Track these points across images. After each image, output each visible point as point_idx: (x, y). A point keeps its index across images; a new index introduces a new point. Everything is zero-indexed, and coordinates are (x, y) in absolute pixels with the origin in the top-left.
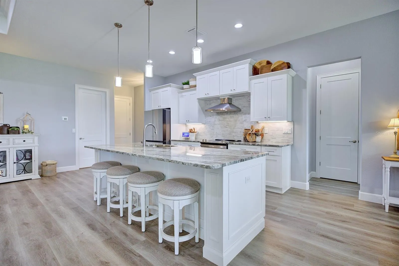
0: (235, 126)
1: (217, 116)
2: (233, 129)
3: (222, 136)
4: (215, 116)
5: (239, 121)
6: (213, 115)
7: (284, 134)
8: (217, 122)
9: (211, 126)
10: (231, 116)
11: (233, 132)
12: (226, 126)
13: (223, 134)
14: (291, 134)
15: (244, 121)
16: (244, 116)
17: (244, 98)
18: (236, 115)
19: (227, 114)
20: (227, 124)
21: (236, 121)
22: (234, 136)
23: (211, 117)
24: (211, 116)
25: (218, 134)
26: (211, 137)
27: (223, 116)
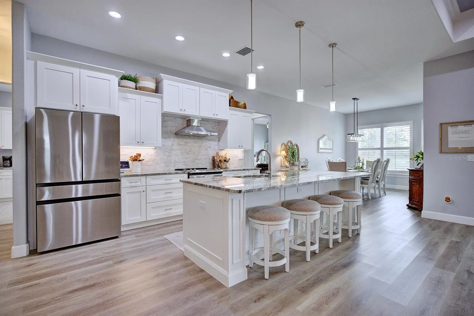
0: (199, 153)
1: (175, 139)
2: (197, 155)
3: (183, 164)
4: (172, 139)
5: (204, 147)
6: (170, 137)
7: (239, 160)
8: (175, 147)
9: (167, 151)
10: (195, 140)
11: (197, 159)
12: (188, 152)
13: (184, 162)
14: (243, 160)
15: (208, 148)
16: (208, 142)
17: (209, 123)
18: (201, 140)
19: (190, 138)
20: (190, 150)
21: (200, 147)
22: (198, 164)
23: (166, 140)
24: (165, 138)
25: (177, 162)
26: (167, 167)
27: (185, 140)
